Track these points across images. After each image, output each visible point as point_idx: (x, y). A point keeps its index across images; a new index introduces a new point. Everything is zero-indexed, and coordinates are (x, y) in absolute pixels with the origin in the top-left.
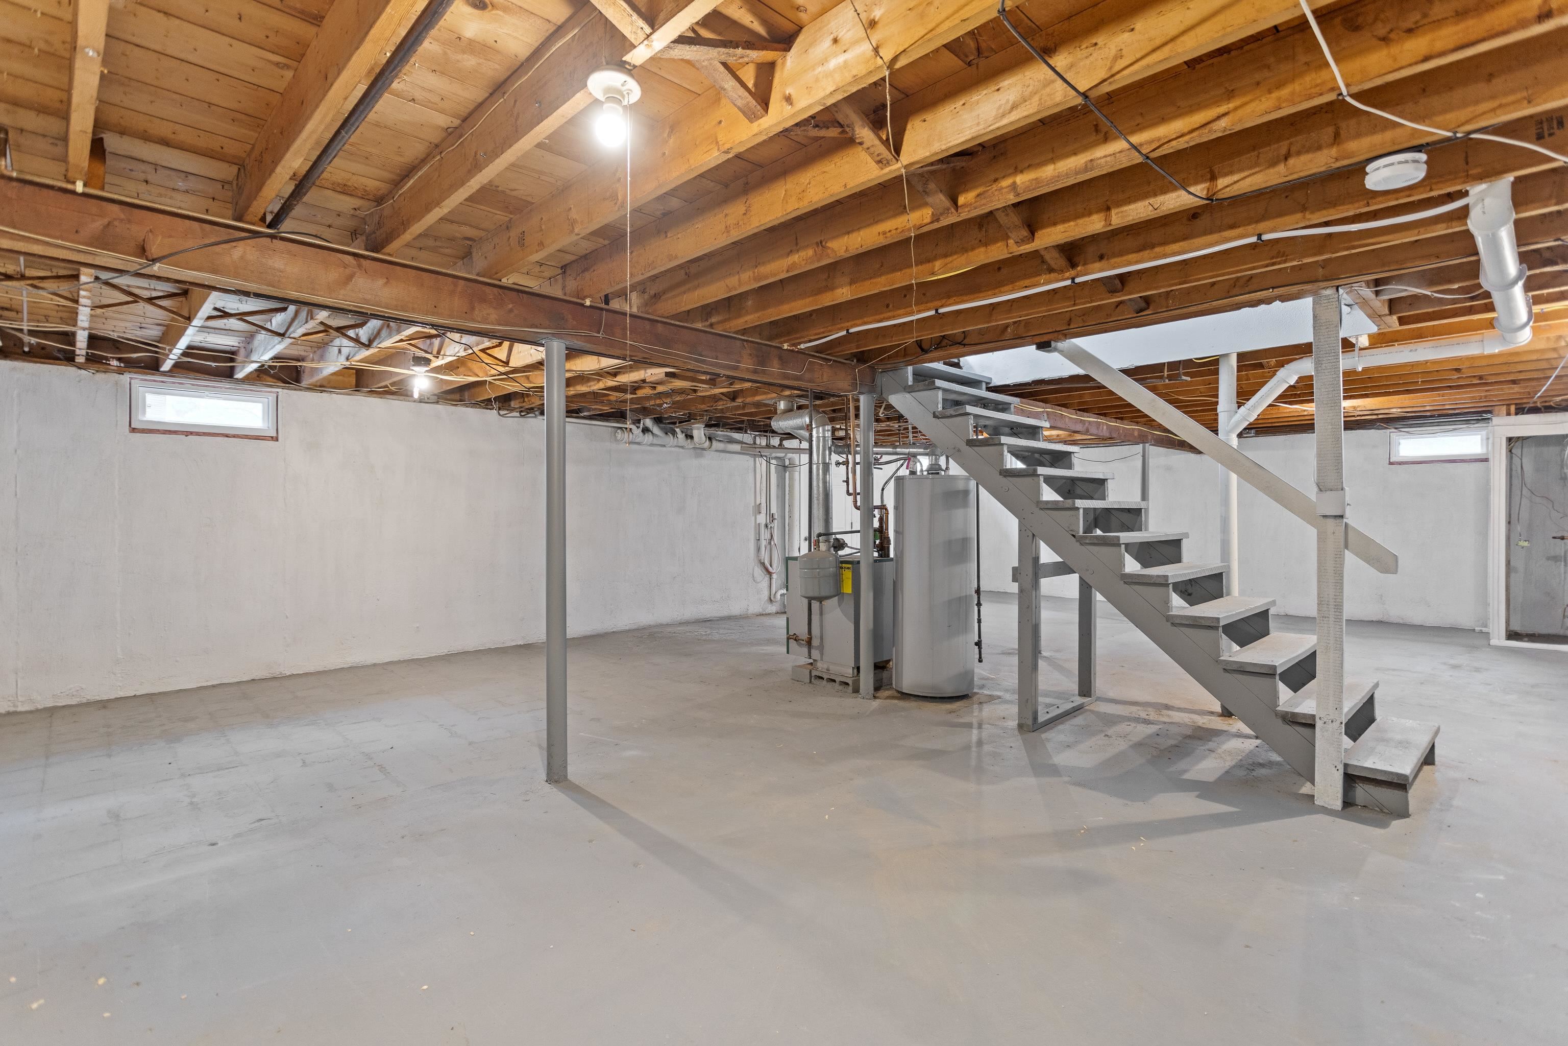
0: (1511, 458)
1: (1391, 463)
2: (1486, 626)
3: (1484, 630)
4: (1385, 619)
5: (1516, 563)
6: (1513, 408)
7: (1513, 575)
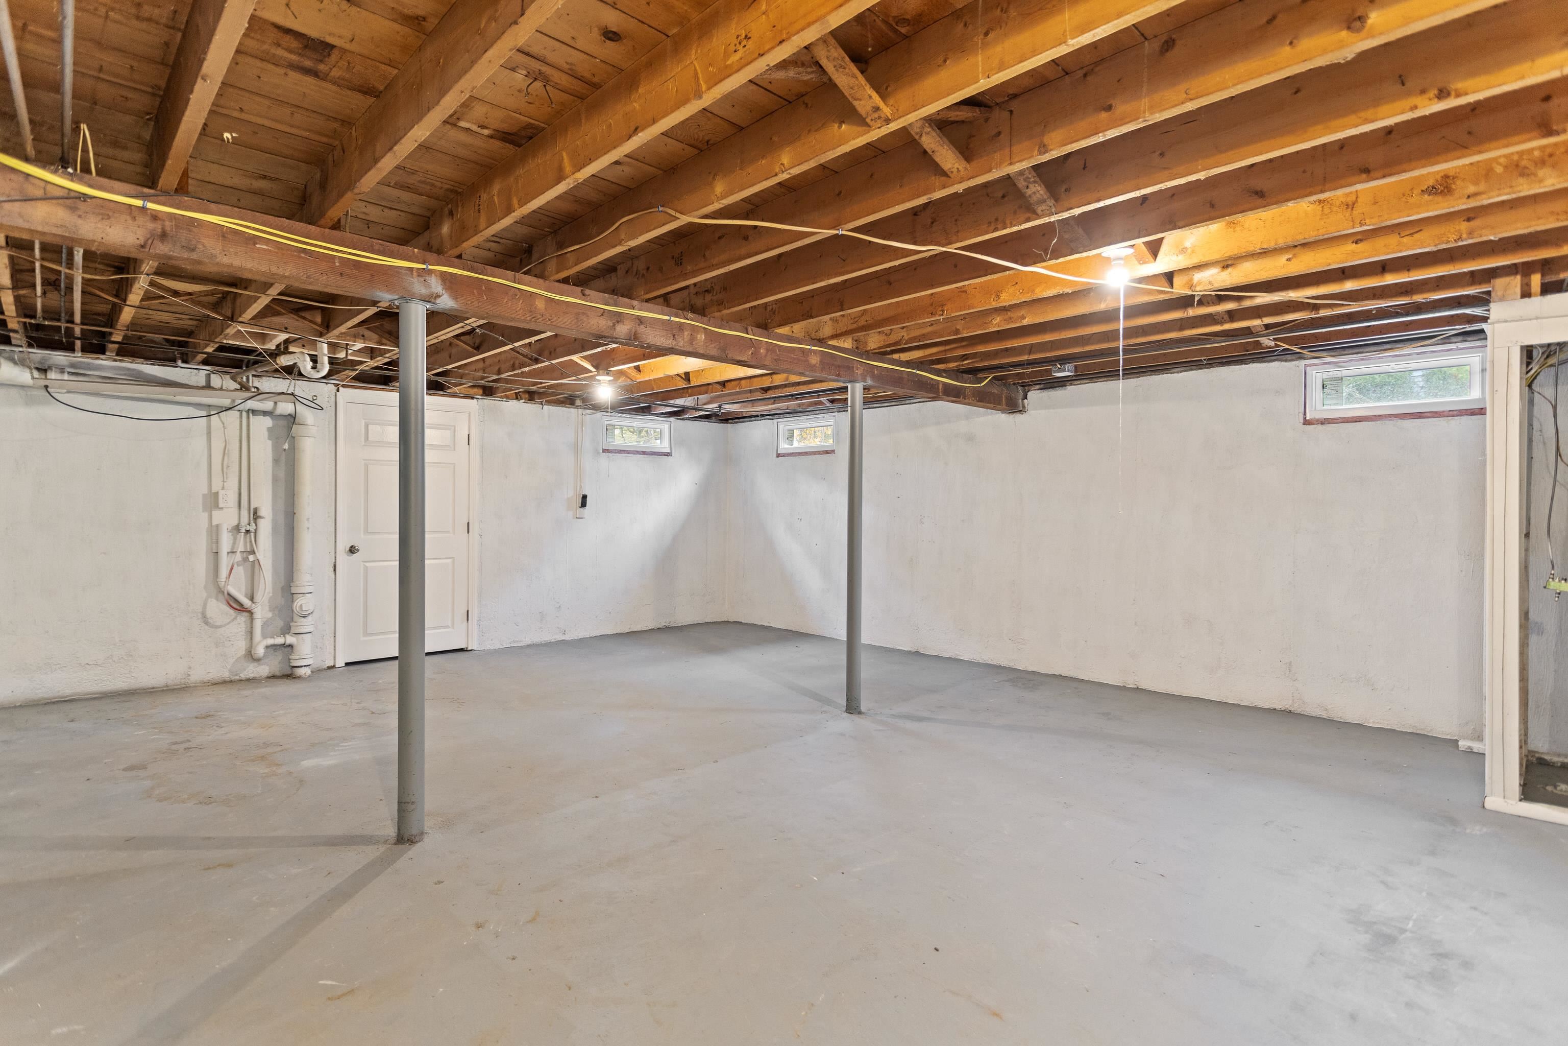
0: (1531, 402)
1: (1306, 422)
2: (1480, 738)
3: (1476, 746)
4: (1296, 708)
5: (1539, 613)
6: (1536, 280)
7: (1533, 639)
